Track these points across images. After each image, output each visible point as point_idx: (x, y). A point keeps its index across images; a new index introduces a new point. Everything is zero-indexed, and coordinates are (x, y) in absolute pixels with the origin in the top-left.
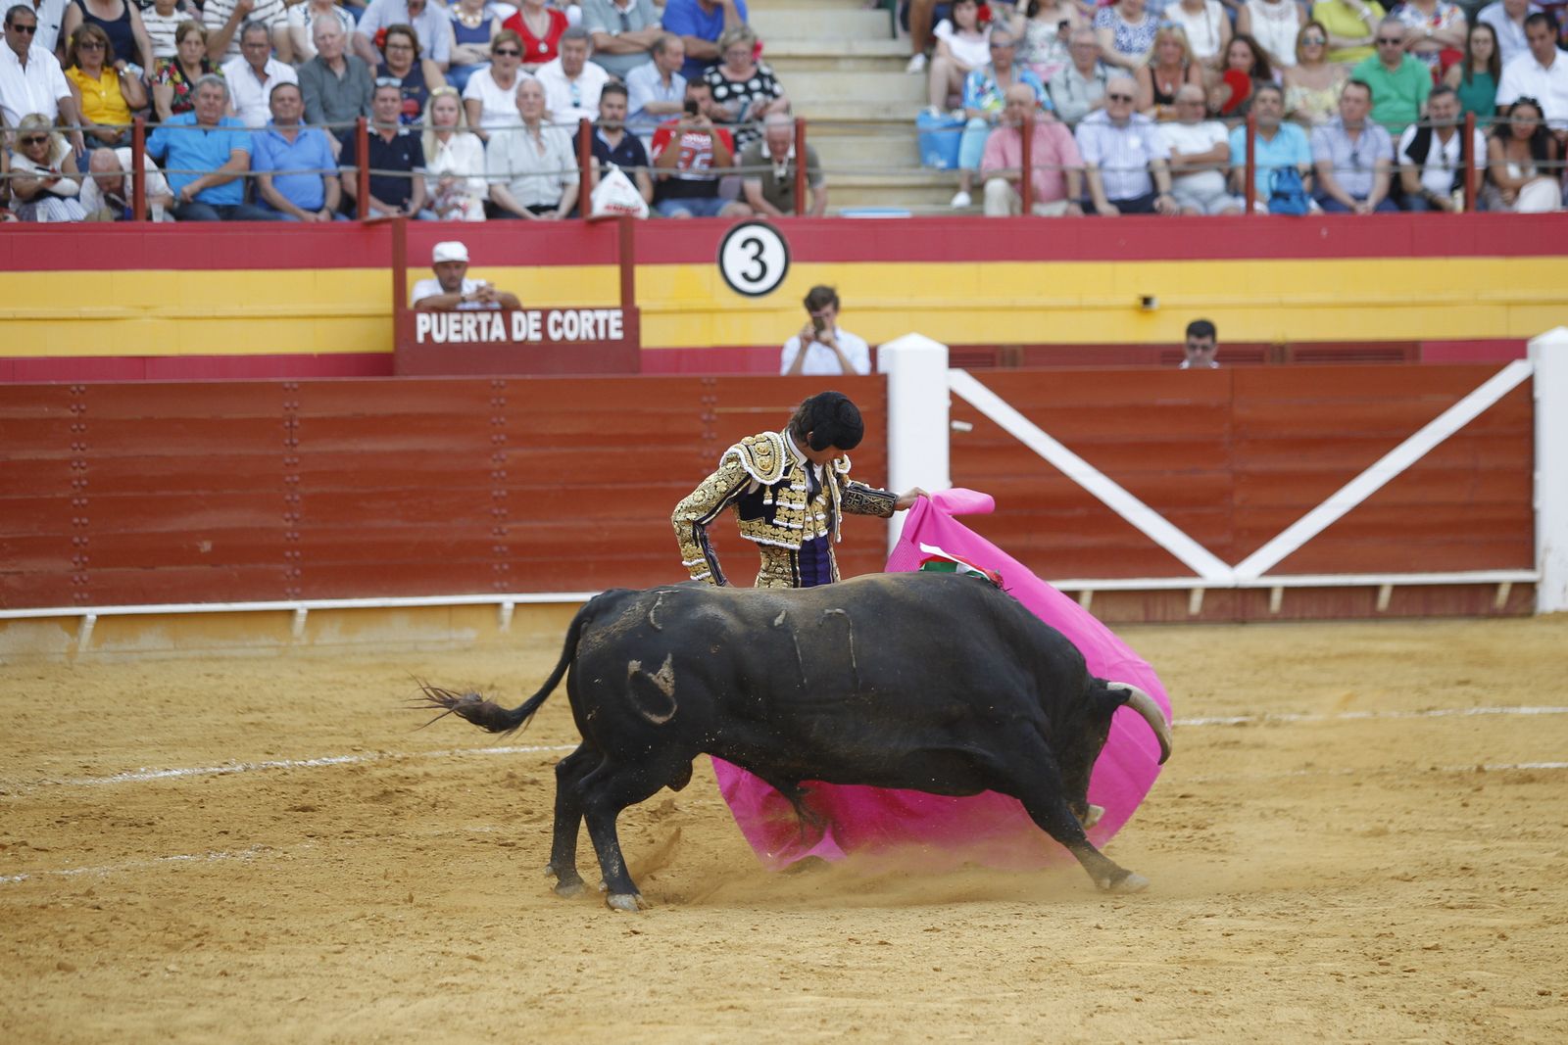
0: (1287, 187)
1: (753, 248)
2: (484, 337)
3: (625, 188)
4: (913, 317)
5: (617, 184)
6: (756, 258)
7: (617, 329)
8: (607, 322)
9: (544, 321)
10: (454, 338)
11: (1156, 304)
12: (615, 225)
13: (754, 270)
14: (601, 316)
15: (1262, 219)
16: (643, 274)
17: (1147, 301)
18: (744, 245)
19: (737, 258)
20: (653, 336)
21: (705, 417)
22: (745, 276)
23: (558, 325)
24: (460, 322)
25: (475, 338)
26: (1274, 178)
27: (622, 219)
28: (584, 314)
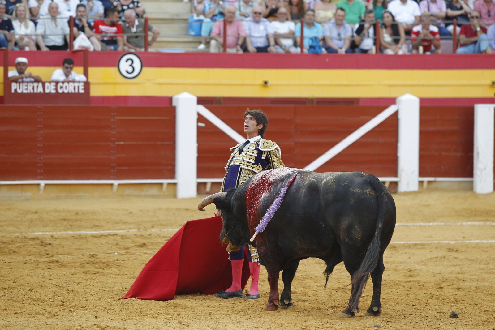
0: (314, 44)
1: (130, 62)
2: (35, 91)
3: (85, 40)
4: (185, 87)
5: (83, 39)
6: (131, 65)
7: (82, 89)
8: (78, 87)
9: (56, 86)
10: (25, 91)
11: (269, 84)
12: (82, 53)
13: (130, 70)
14: (76, 84)
15: (306, 55)
16: (91, 70)
17: (266, 83)
18: (127, 61)
19: (124, 65)
20: (95, 92)
21: (112, 120)
22: (127, 72)
23: (61, 87)
24: (27, 86)
25: (32, 91)
26: (310, 41)
27: (84, 51)
28: (71, 84)
